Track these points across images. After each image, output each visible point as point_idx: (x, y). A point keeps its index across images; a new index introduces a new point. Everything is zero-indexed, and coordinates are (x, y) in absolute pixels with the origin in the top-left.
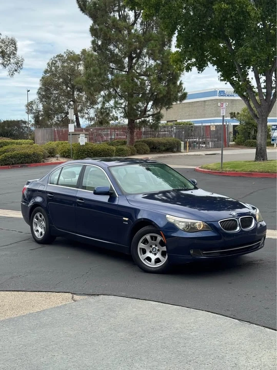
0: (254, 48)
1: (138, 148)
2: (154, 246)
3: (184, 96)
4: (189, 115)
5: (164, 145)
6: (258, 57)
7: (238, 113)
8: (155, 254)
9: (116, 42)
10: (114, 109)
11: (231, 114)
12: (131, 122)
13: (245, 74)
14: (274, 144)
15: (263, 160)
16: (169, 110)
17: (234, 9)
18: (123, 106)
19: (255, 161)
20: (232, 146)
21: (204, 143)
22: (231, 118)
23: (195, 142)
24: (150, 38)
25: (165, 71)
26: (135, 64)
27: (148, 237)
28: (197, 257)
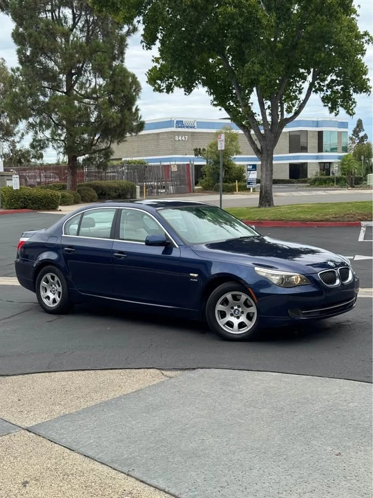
0: (262, 65)
1: (83, 195)
2: (236, 308)
3: (141, 126)
4: (138, 152)
5: (116, 190)
6: (267, 77)
7: (204, 150)
8: (238, 318)
9: (51, 51)
10: (51, 141)
11: (196, 150)
12: (73, 159)
13: (246, 98)
14: (250, 189)
15: (269, 205)
16: (120, 144)
17: (241, 15)
18: (62, 138)
19: (259, 207)
20: (199, 191)
21: (164, 188)
22: (196, 155)
23: (151, 186)
24: (97, 49)
25: (118, 93)
26: (75, 82)
27: (229, 296)
28: (296, 318)
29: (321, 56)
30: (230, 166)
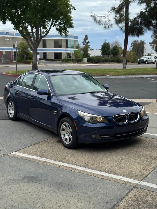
13: (26, 27)
20: (15, 63)
22: (14, 47)
29: (54, 13)
30: (29, 53)
